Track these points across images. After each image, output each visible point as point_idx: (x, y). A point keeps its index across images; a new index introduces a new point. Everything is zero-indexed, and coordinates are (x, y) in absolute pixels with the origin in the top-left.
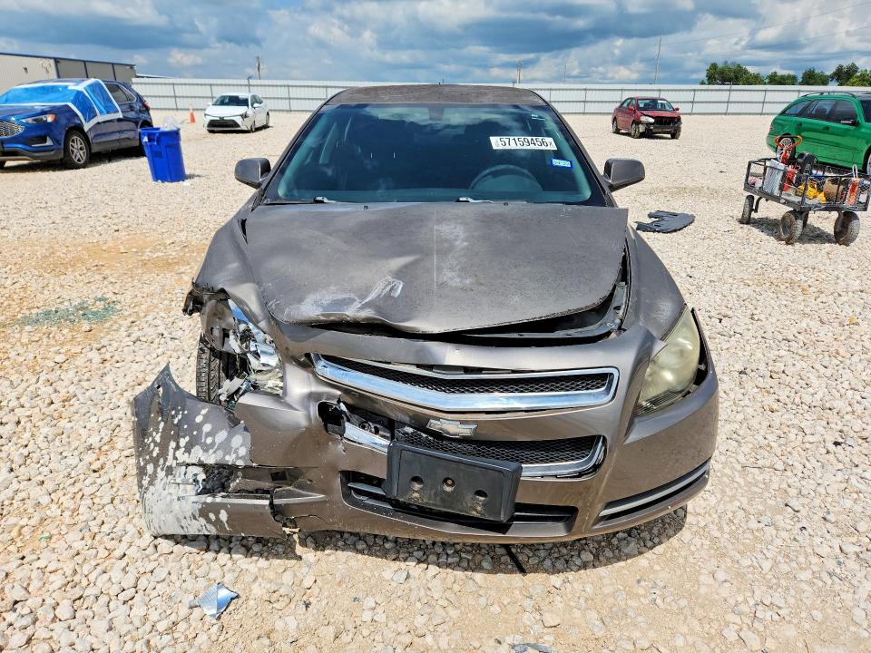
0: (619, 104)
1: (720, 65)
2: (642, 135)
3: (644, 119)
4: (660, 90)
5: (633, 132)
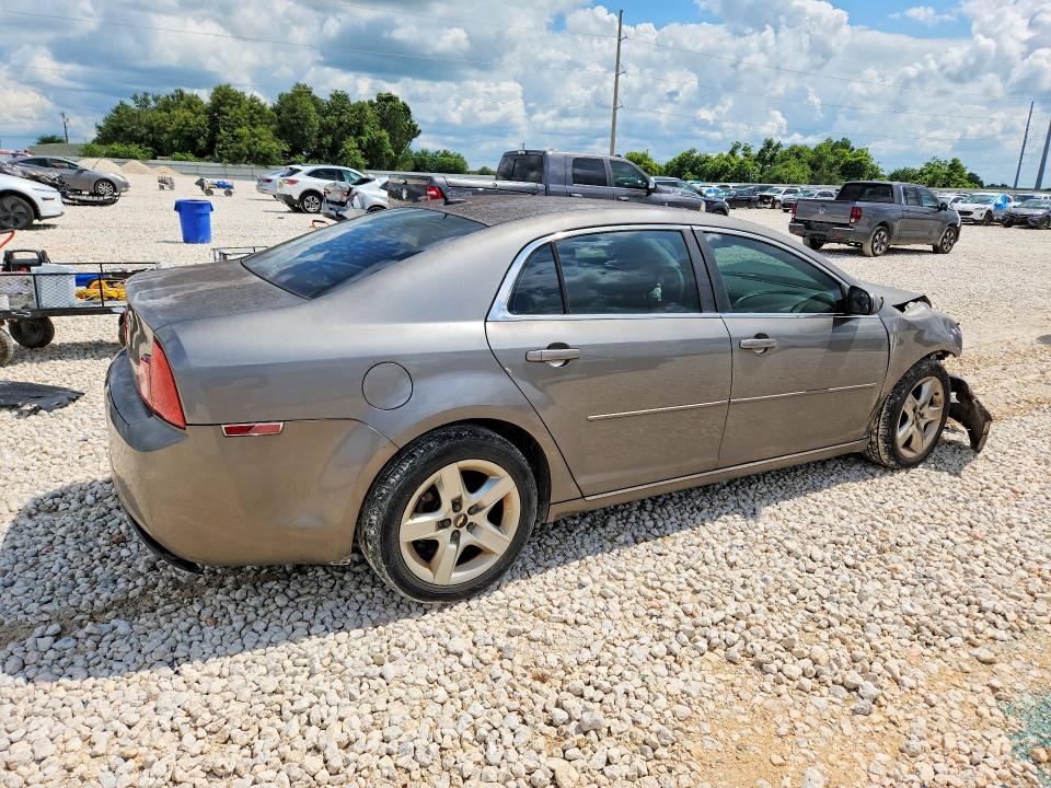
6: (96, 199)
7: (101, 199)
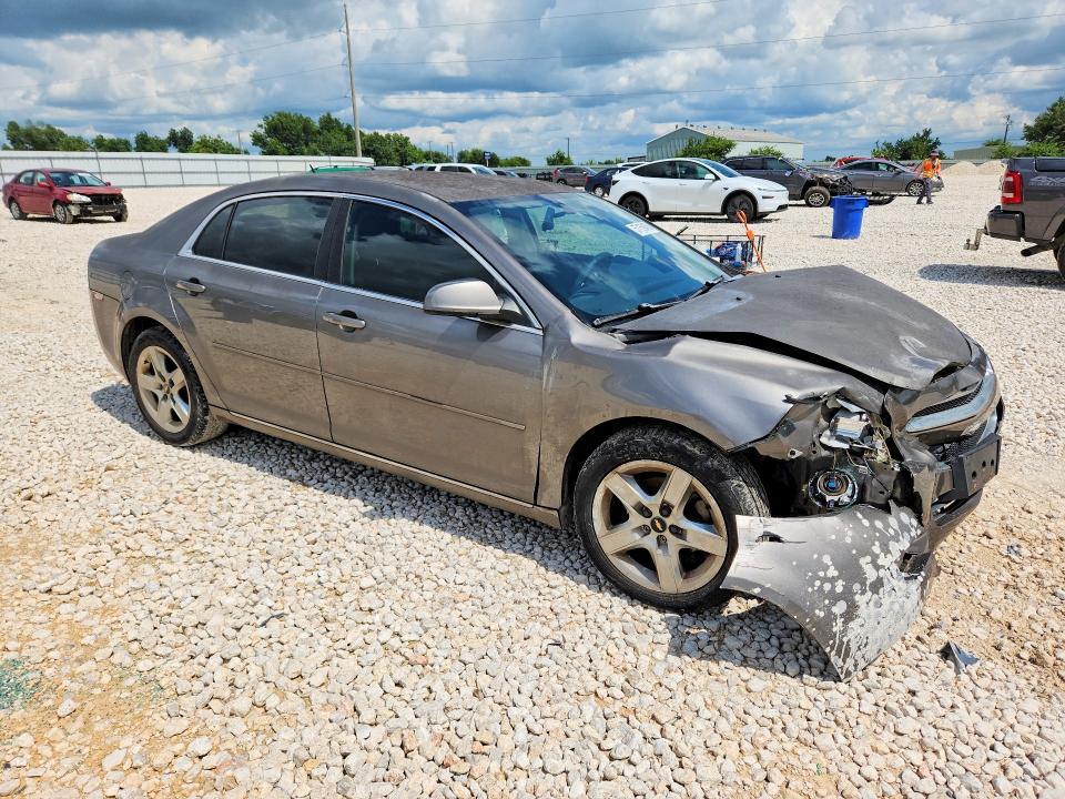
0: (12, 177)
1: (23, 125)
2: (76, 220)
3: (74, 197)
4: (49, 158)
5: (60, 217)
6: (877, 198)
7: (881, 198)
